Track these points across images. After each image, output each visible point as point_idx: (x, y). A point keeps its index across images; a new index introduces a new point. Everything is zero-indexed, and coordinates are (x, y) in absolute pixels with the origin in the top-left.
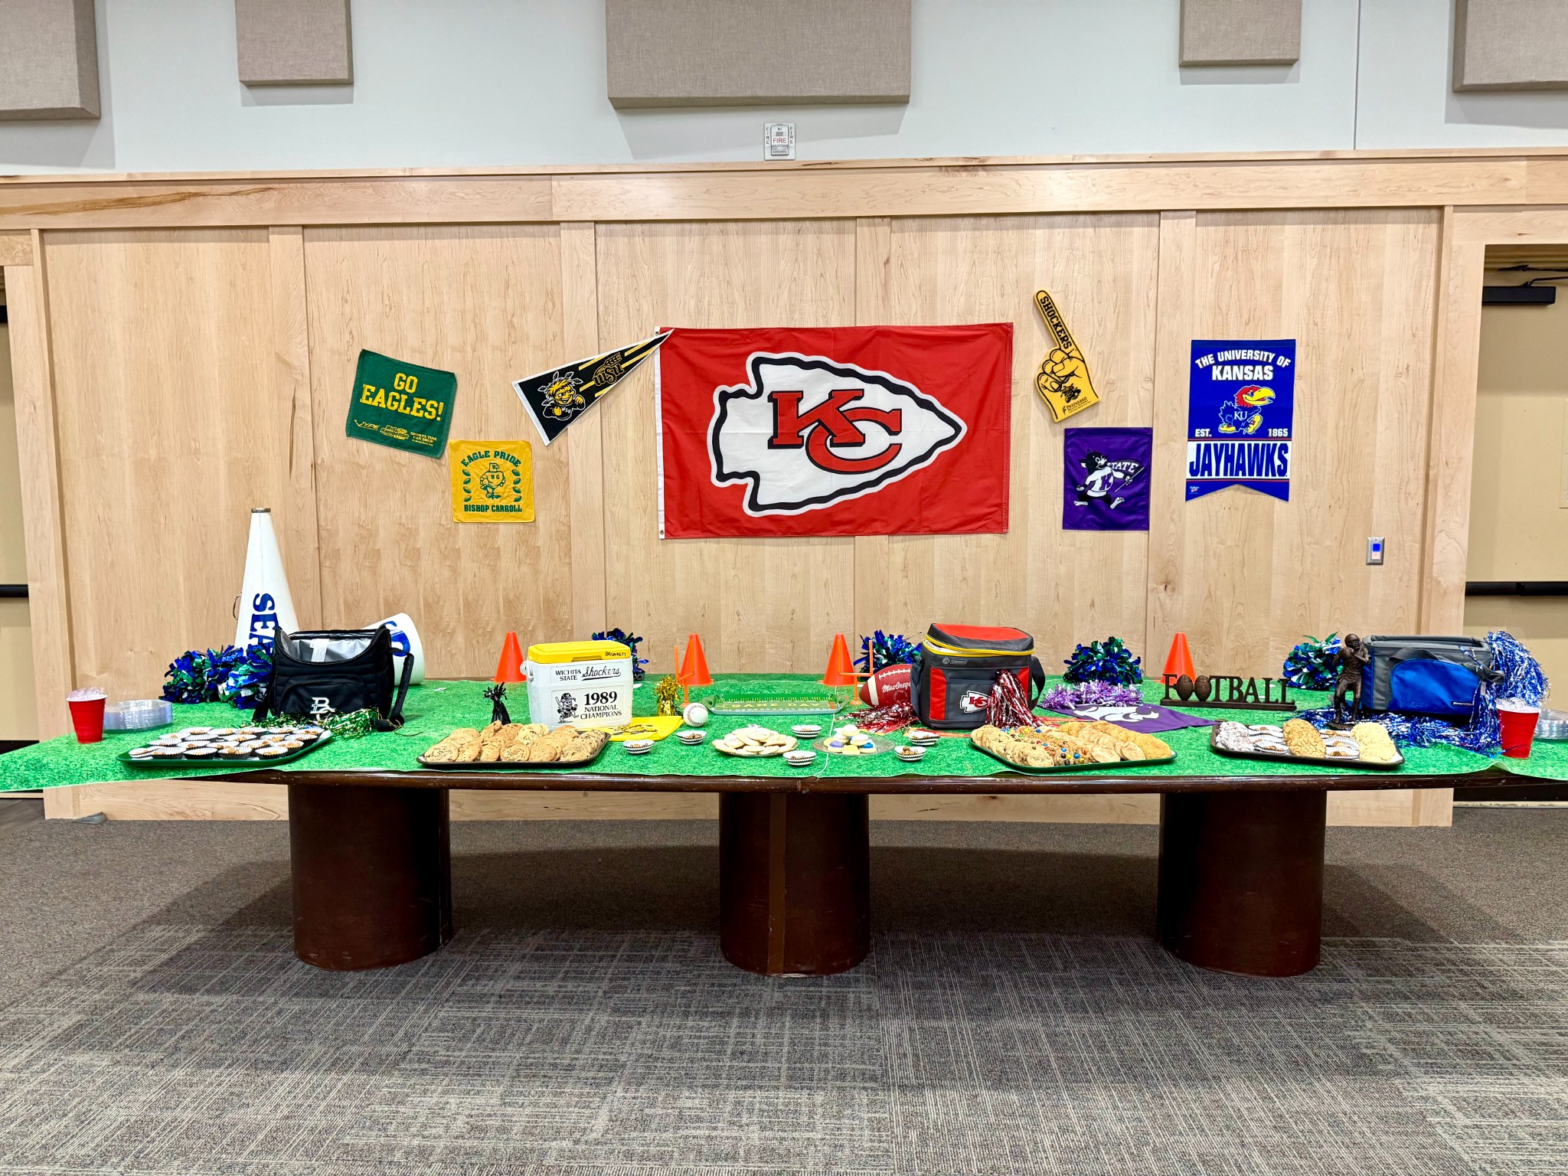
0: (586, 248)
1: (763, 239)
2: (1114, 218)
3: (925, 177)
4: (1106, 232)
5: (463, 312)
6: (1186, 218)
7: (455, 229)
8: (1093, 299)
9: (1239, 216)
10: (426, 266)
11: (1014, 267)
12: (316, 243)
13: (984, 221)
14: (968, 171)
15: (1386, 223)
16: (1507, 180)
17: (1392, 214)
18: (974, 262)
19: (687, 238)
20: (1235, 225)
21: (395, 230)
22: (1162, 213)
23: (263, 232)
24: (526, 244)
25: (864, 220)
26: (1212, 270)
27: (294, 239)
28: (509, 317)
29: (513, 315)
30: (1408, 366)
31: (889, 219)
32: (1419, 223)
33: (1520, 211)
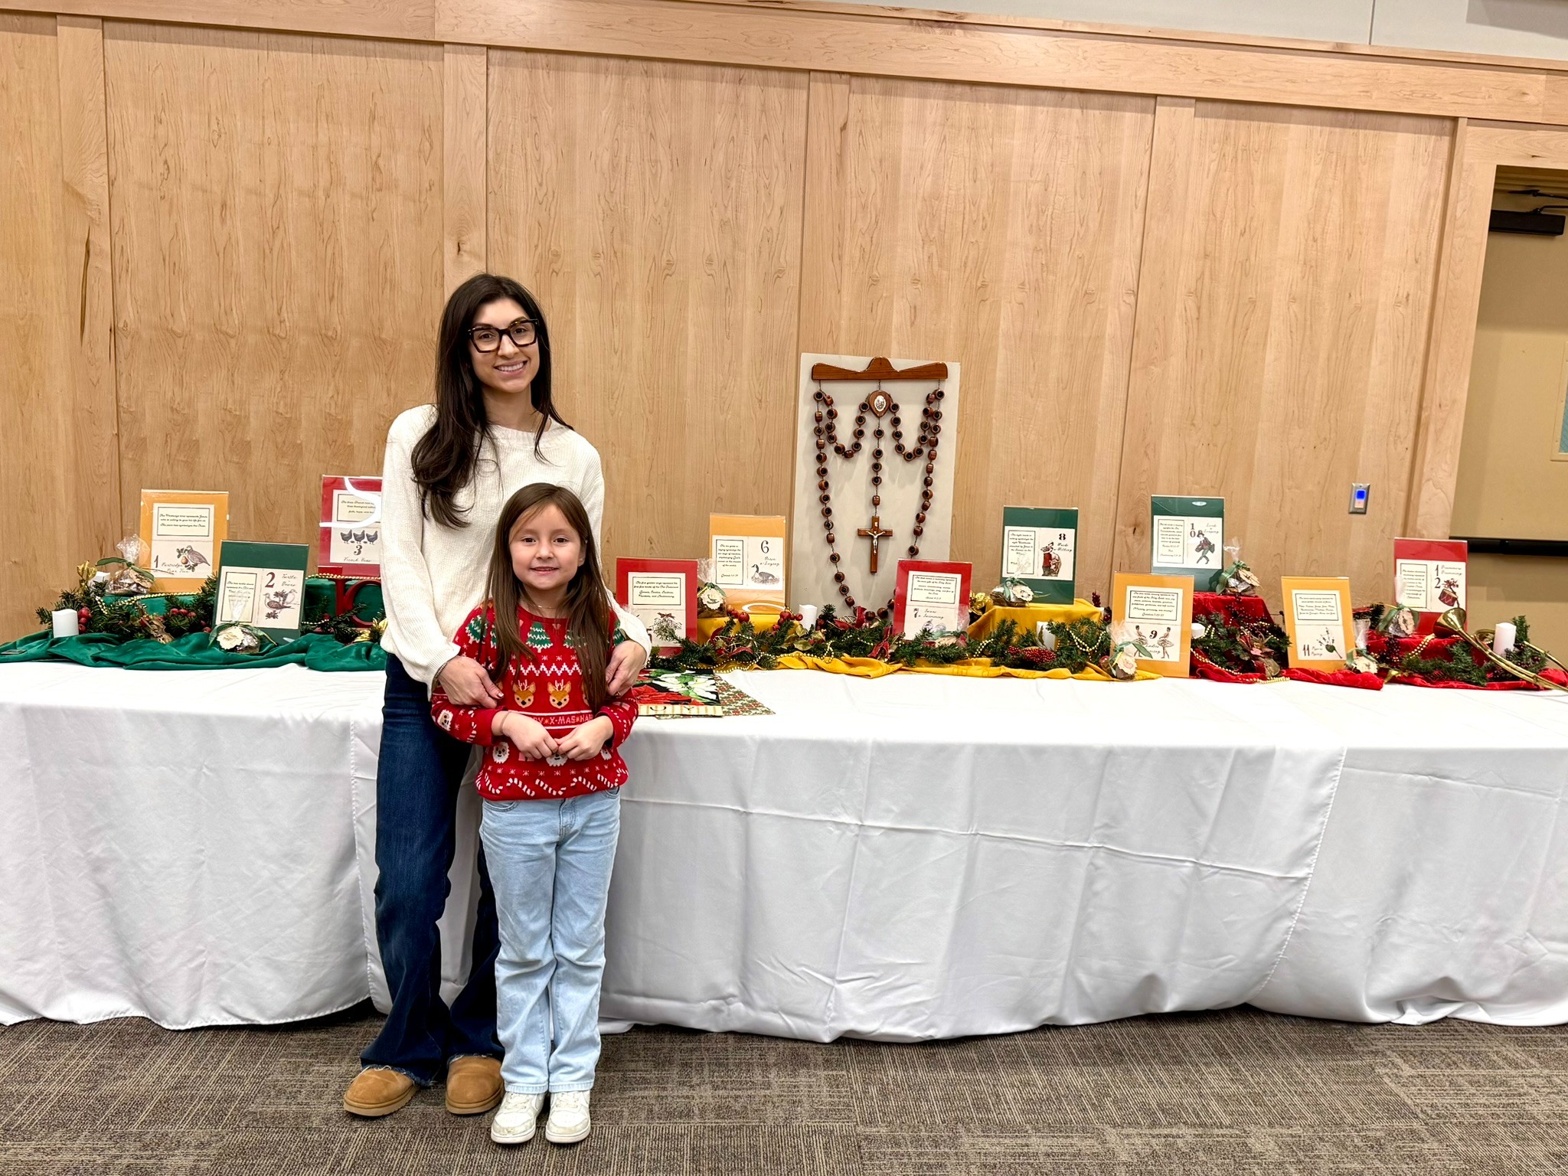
0: (475, 78)
1: (695, 86)
2: (1104, 99)
3: (893, 30)
4: (1096, 115)
5: (315, 148)
6: (1183, 106)
7: (307, 40)
8: (1076, 193)
9: (1241, 109)
10: (267, 86)
11: (990, 149)
12: (120, 42)
13: (958, 89)
14: (942, 27)
15: (1397, 131)
16: (1524, 94)
17: (1404, 121)
18: (945, 138)
19: (603, 77)
20: (1237, 119)
21: (228, 34)
22: (1158, 98)
23: (48, 22)
24: (397, 68)
25: (818, 75)
26: (1209, 169)
27: (90, 35)
28: (374, 158)
29: (379, 156)
30: (1408, 295)
31: (848, 76)
32: (1431, 134)
33: (1535, 130)
